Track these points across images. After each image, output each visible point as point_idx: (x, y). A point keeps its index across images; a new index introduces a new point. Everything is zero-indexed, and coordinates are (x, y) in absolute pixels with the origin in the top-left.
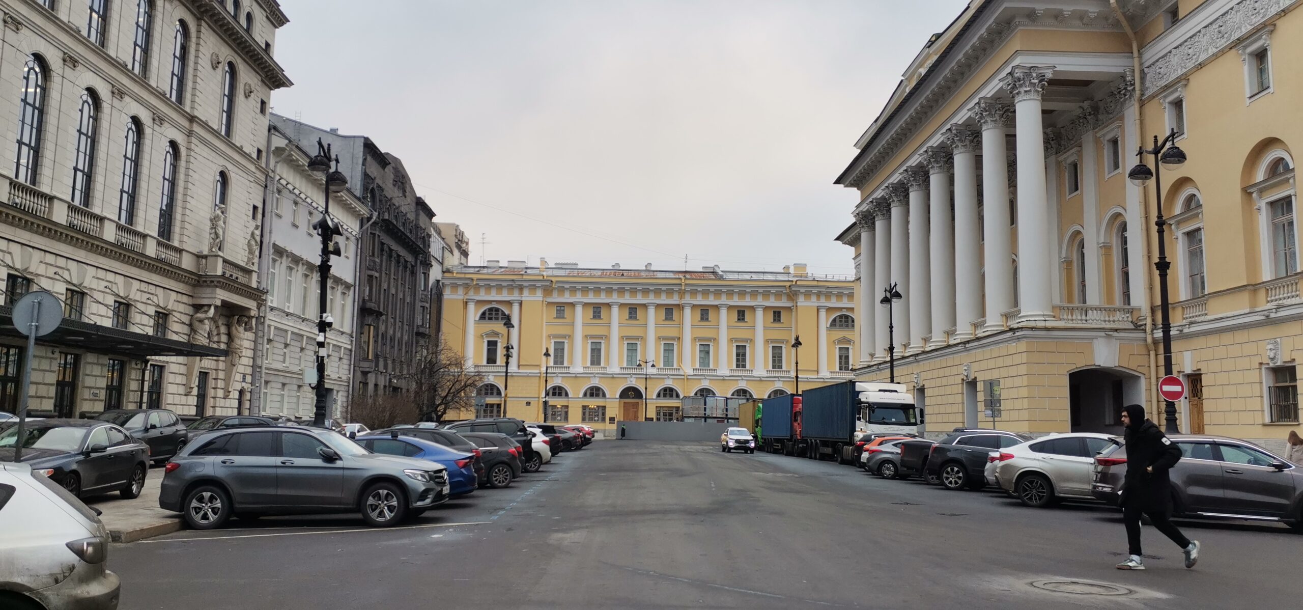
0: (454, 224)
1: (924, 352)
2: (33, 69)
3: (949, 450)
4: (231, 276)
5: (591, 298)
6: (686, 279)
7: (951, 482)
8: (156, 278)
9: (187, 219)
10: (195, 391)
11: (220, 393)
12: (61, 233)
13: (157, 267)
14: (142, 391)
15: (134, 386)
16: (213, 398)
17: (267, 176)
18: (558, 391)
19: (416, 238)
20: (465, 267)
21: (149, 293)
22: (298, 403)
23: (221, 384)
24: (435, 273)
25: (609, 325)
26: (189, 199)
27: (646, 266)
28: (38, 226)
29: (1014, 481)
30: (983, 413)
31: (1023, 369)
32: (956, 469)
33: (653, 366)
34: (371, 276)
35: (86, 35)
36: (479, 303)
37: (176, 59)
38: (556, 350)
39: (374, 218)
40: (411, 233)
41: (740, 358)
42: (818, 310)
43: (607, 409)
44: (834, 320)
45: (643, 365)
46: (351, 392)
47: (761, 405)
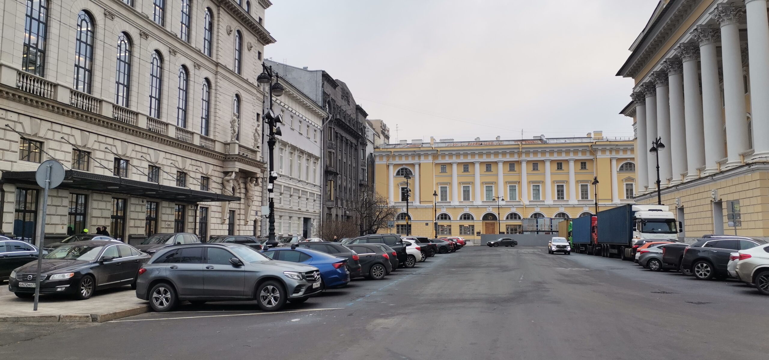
0: (380, 120)
1: (683, 184)
2: (123, 41)
3: (699, 251)
4: (243, 154)
5: (462, 160)
6: (522, 144)
7: (701, 275)
8: (200, 157)
9: (217, 123)
10: (227, 222)
11: (242, 222)
12: (143, 134)
13: (200, 151)
14: (195, 222)
15: (191, 219)
16: (239, 225)
17: (264, 96)
18: (444, 217)
19: (357, 129)
20: (387, 145)
21: (197, 166)
22: (289, 227)
23: (242, 217)
24: (369, 149)
25: (474, 175)
26: (217, 111)
27: (497, 138)
28: (130, 130)
29: (752, 275)
30: (727, 224)
31: (758, 192)
32: (705, 265)
33: (503, 200)
34: (330, 152)
35: (153, 20)
36: (396, 165)
37: (206, 31)
38: (442, 192)
39: (330, 118)
40: (354, 126)
41: (560, 193)
42: (611, 160)
43: (475, 227)
44: (622, 166)
45: (497, 199)
46: (321, 220)
47: (571, 222)
